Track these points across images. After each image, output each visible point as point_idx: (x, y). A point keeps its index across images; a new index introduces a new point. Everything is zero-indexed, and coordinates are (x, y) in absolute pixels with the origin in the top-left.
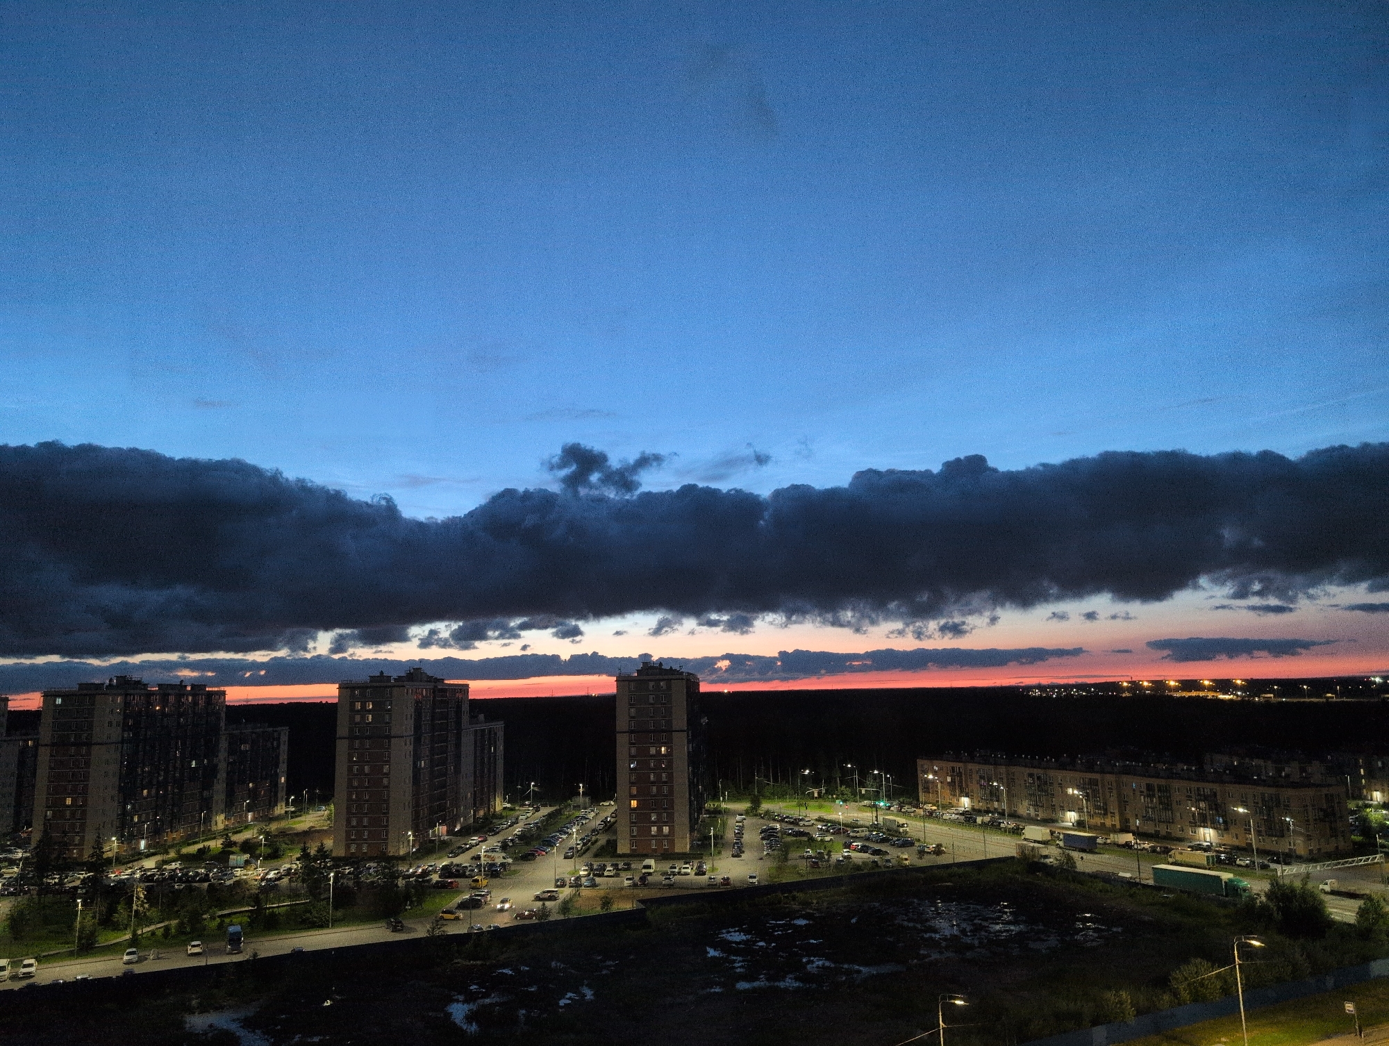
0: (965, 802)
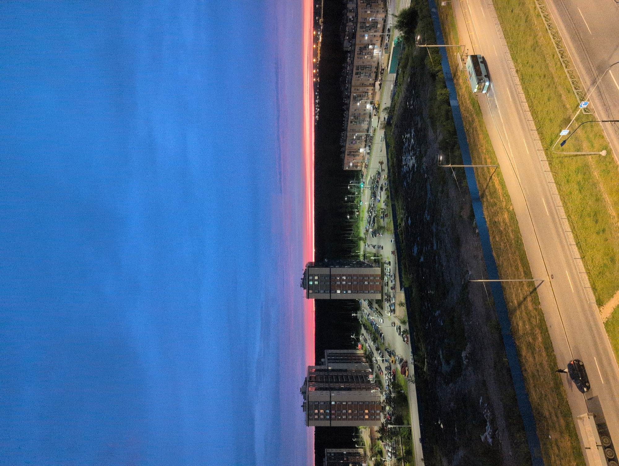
0: (362, 150)
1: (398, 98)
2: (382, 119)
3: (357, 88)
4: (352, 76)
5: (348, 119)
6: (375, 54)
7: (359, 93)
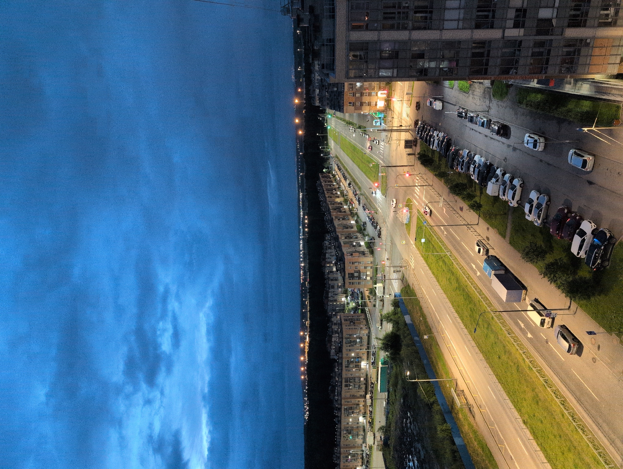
1: (393, 416)
2: (379, 439)
3: (347, 400)
4: (341, 388)
5: (341, 433)
6: (362, 367)
7: (350, 405)
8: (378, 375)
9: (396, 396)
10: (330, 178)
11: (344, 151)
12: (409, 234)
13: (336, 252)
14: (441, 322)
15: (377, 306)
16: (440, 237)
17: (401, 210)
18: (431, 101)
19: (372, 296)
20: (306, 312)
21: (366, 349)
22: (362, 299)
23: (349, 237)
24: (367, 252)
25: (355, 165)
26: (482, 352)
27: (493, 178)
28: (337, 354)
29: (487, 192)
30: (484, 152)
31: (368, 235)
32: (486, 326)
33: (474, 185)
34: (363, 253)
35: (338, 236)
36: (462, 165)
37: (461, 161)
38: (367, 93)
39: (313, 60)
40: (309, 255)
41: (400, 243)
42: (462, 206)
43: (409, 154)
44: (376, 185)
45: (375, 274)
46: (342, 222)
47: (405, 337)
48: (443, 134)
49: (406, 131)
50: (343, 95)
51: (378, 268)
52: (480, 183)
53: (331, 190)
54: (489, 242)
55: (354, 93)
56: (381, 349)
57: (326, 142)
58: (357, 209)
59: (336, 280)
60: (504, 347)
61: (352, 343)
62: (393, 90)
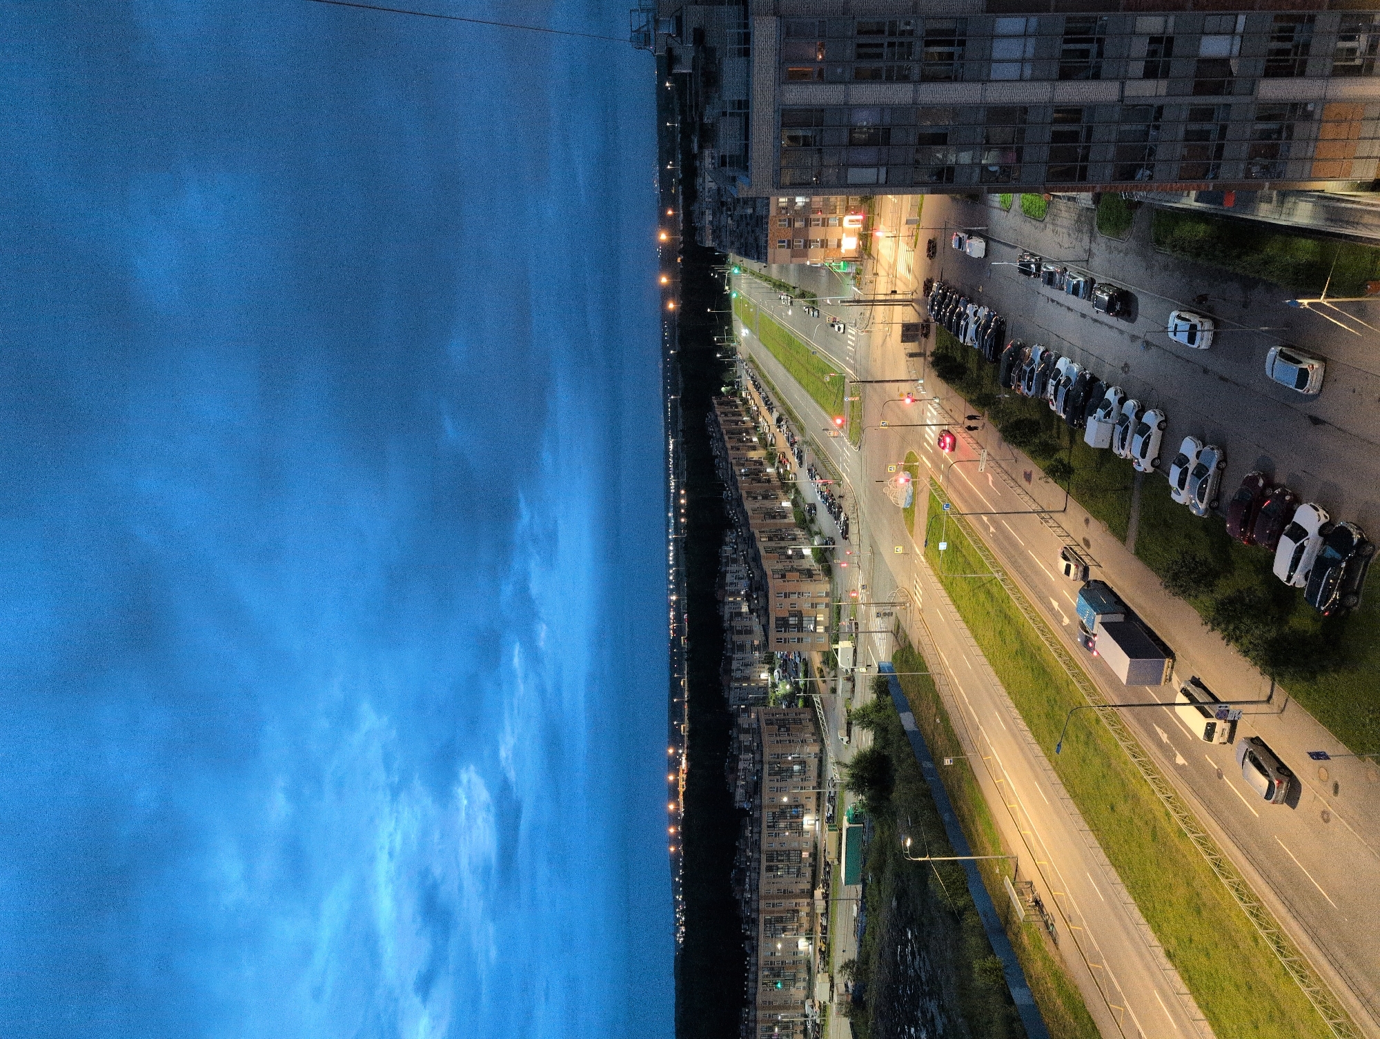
1: (874, 939)
2: (842, 988)
3: (771, 902)
4: (759, 873)
5: (757, 975)
6: (806, 827)
7: (778, 912)
8: (840, 844)
9: (880, 893)
10: (737, 407)
11: (767, 348)
12: (911, 532)
13: (749, 570)
14: (981, 727)
15: (839, 691)
16: (980, 540)
17: (894, 478)
18: (960, 239)
19: (828, 670)
20: (681, 704)
21: (814, 788)
22: (806, 675)
23: (777, 536)
24: (817, 572)
25: (792, 379)
26: (1074, 796)
27: (1098, 410)
28: (750, 797)
29: (1086, 439)
30: (1078, 351)
31: (820, 534)
32: (1082, 737)
33: (1055, 423)
34: (809, 574)
35: (753, 534)
36: (1030, 379)
37: (1028, 370)
38: (818, 220)
39: (701, 147)
40: (689, 575)
41: (891, 551)
42: (1029, 471)
43: (911, 355)
44: (839, 421)
45: (836, 620)
46: (760, 503)
47: (900, 761)
48: (987, 309)
49: (905, 303)
50: (767, 223)
51: (843, 608)
52: (1070, 420)
53: (736, 434)
54: (1090, 551)
55: (790, 220)
56: (847, 786)
57: (726, 328)
58: (795, 474)
59: (749, 632)
60: (1123, 784)
61: (783, 773)
62: (876, 213)
